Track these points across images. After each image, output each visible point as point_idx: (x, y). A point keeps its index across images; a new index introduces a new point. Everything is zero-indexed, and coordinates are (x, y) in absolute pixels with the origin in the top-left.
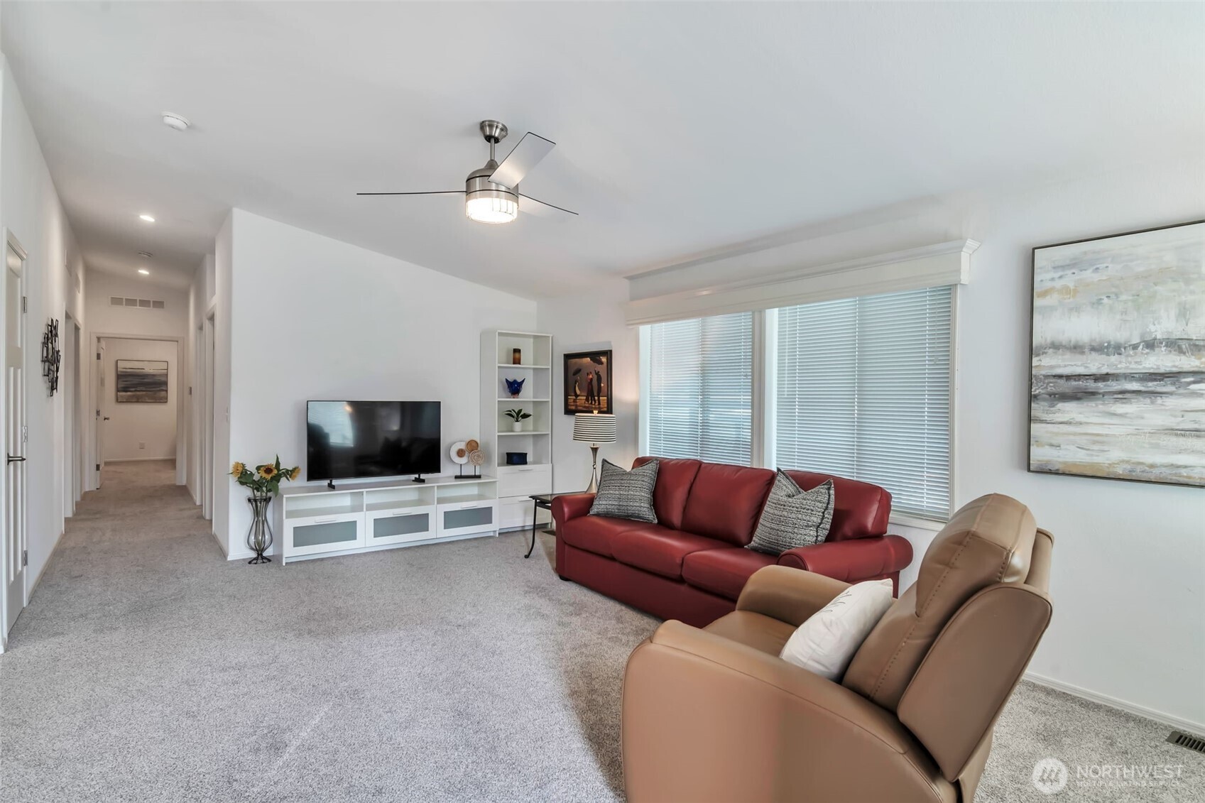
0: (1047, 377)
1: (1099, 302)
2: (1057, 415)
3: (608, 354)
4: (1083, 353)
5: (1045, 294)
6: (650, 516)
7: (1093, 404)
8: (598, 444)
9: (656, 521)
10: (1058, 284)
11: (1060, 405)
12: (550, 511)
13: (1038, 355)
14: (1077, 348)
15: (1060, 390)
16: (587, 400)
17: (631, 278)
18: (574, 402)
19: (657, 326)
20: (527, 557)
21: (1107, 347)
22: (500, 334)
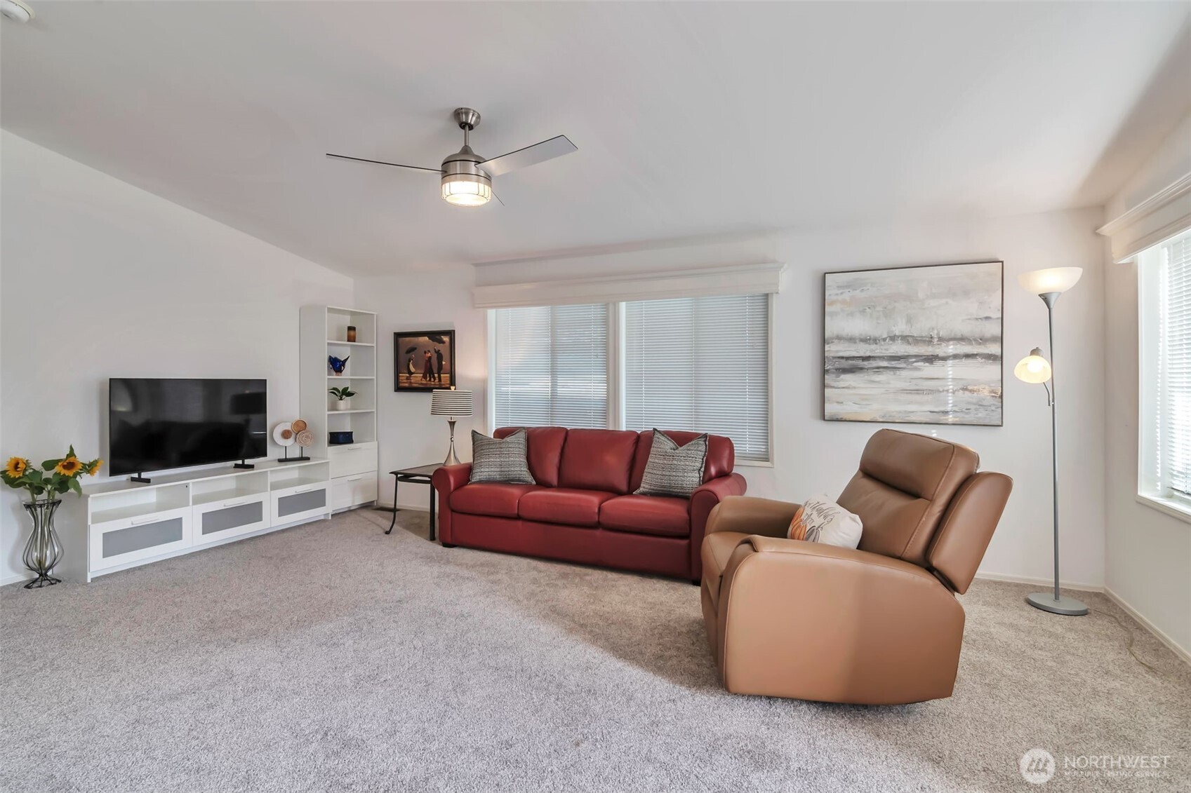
0: (834, 358)
1: (864, 311)
2: (841, 382)
3: (451, 334)
4: (855, 343)
5: (832, 303)
6: (529, 478)
7: (862, 375)
8: (454, 418)
9: (534, 483)
10: (840, 298)
11: (843, 376)
12: (429, 485)
13: (828, 344)
14: (851, 340)
15: (842, 366)
16: (425, 377)
17: (477, 265)
18: (407, 379)
19: (502, 311)
20: (387, 533)
21: (869, 339)
22: (330, 310)
